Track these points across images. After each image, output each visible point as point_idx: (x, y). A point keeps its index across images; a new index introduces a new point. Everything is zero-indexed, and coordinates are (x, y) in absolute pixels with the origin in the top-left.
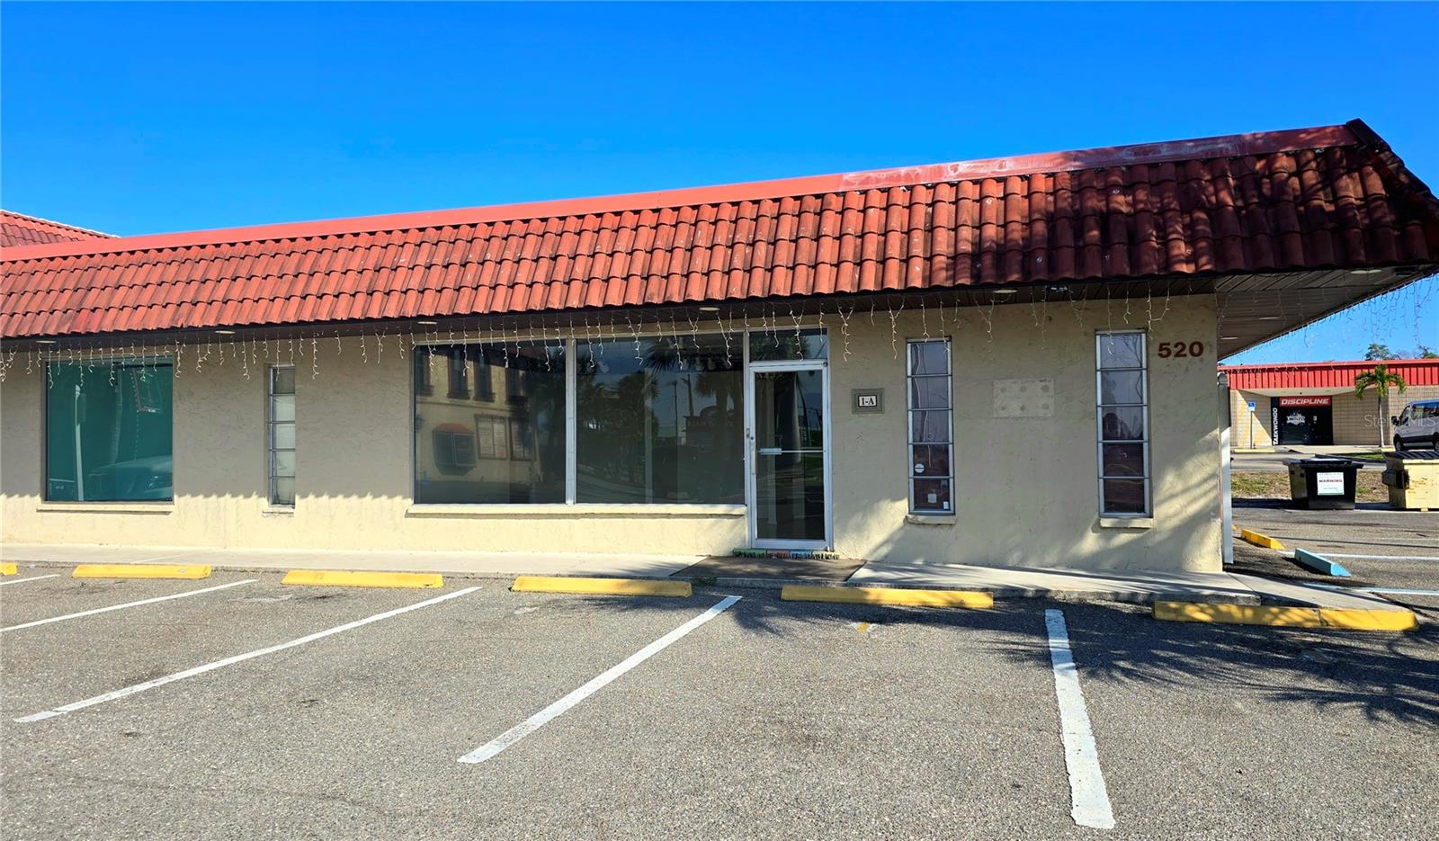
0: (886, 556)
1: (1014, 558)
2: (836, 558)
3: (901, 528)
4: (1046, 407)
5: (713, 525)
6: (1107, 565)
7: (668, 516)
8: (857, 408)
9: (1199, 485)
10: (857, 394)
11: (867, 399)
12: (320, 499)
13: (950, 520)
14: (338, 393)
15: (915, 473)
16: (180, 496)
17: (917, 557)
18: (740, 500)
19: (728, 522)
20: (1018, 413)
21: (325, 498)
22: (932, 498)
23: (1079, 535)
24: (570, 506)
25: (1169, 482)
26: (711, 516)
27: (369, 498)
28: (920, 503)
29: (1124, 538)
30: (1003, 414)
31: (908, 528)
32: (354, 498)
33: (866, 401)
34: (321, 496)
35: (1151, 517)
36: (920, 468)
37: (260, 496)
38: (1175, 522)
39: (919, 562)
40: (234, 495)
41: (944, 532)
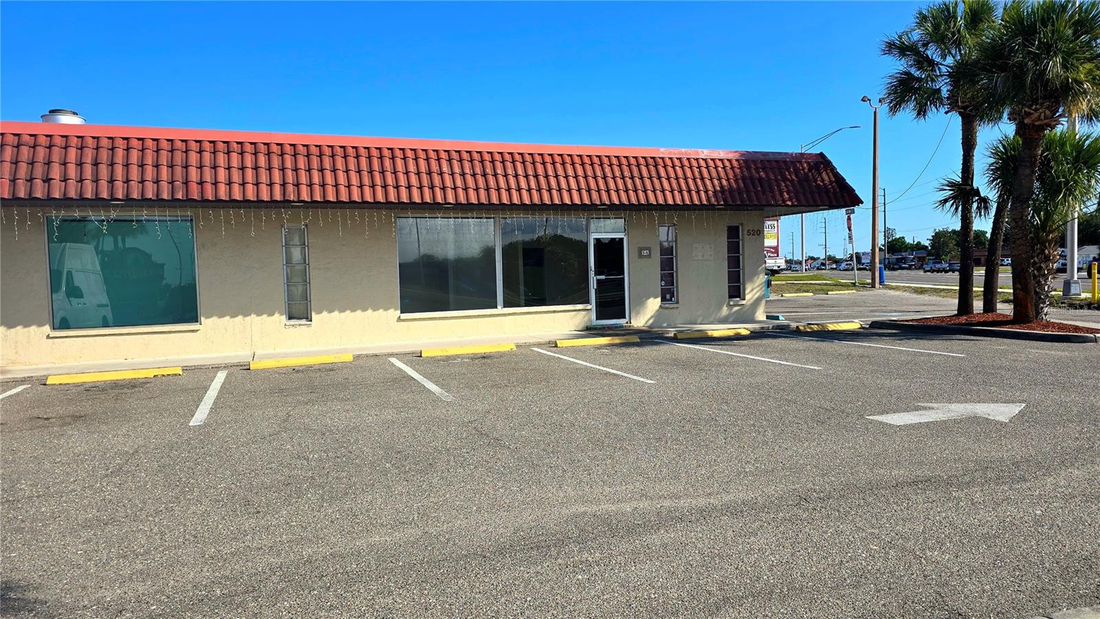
0: (652, 324)
1: (699, 321)
2: (633, 326)
3: (658, 310)
4: (711, 255)
5: (576, 315)
6: (731, 320)
7: (554, 312)
8: (640, 256)
9: (757, 287)
10: (640, 250)
11: (645, 252)
12: (333, 314)
13: (676, 306)
14: (344, 245)
15: (662, 286)
16: (207, 317)
17: (664, 323)
18: (587, 302)
19: (584, 313)
20: (701, 258)
21: (336, 313)
22: (668, 296)
23: (720, 308)
24: (500, 310)
25: (749, 288)
26: (576, 310)
27: (370, 311)
28: (664, 299)
29: (736, 308)
30: (696, 258)
31: (661, 310)
32: (359, 312)
33: (645, 253)
34: (333, 311)
35: (745, 300)
36: (663, 283)
37: (282, 315)
38: (752, 301)
39: (665, 325)
40: (259, 314)
41: (675, 310)
